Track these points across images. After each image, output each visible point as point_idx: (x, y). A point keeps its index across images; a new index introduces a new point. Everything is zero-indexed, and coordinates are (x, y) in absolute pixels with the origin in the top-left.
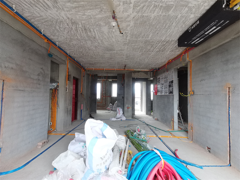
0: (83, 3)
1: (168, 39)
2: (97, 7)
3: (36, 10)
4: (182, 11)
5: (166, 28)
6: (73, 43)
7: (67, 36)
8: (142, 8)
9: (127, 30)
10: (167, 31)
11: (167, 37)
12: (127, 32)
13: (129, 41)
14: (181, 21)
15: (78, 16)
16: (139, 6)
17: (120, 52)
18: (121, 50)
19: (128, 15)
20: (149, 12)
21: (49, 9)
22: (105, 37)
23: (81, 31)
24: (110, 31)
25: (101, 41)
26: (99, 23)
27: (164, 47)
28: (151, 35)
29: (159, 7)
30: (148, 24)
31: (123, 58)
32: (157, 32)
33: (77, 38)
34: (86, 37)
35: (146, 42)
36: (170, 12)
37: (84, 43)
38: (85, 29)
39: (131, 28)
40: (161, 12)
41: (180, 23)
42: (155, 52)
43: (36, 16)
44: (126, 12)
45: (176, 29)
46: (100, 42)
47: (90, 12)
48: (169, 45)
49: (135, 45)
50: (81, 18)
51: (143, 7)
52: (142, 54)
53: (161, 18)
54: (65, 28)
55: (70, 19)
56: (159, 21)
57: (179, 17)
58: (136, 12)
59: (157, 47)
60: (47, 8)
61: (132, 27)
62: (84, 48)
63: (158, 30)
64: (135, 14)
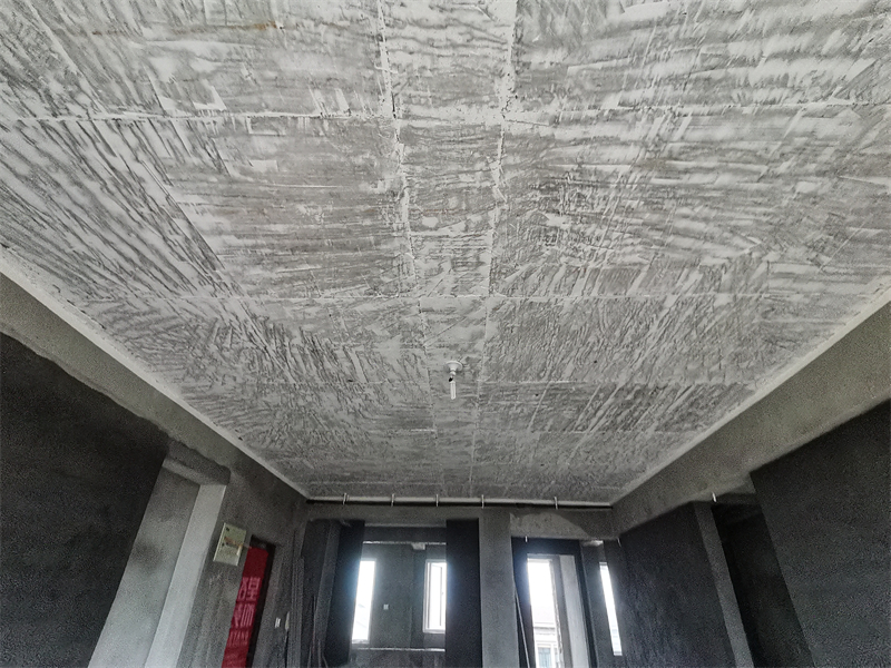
0: (307, 267)
1: (643, 382)
2: (359, 278)
3: (137, 293)
4: (677, 285)
5: (626, 342)
6: (268, 399)
7: (249, 377)
8: (524, 279)
9: (474, 352)
10: (630, 354)
11: (633, 374)
12: (474, 356)
13: (487, 388)
14: (683, 319)
15: (288, 311)
16: (513, 271)
17: (452, 433)
18: (457, 424)
19: (475, 301)
20: (551, 289)
21: (185, 289)
22: (391, 375)
23: (299, 359)
24: (410, 355)
25: (377, 392)
26: (368, 328)
27: (631, 413)
28: (571, 366)
29: (588, 272)
30: (555, 329)
31: (466, 453)
32: (592, 357)
33: (282, 381)
34: (317, 378)
35: (553, 392)
36: (633, 290)
37: (309, 399)
38: (314, 351)
39: (490, 345)
40: (596, 289)
41: (678, 325)
42: (596, 428)
43: (135, 311)
44: (467, 290)
45: (666, 346)
46: (372, 394)
47: (333, 296)
48: (649, 405)
49: (512, 405)
50: (300, 316)
51: (529, 273)
52: (543, 439)
53: (601, 311)
54: (241, 350)
55: (262, 319)
56: (595, 320)
57: (670, 302)
58: (503, 292)
59: (600, 413)
60: (176, 285)
61: (491, 340)
62: (311, 418)
63: (595, 349)
64: (499, 296)
